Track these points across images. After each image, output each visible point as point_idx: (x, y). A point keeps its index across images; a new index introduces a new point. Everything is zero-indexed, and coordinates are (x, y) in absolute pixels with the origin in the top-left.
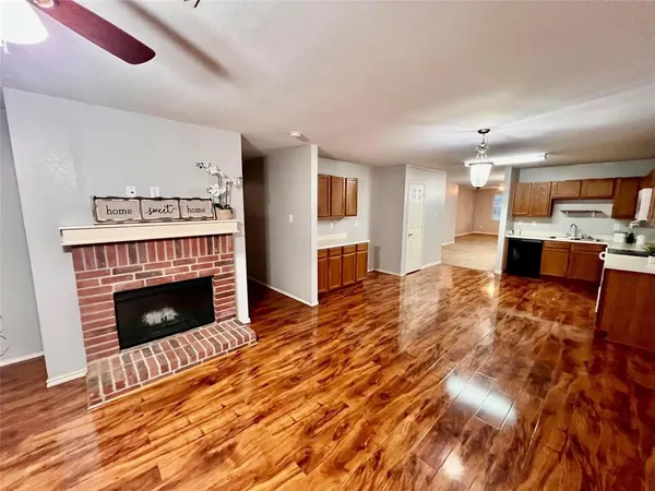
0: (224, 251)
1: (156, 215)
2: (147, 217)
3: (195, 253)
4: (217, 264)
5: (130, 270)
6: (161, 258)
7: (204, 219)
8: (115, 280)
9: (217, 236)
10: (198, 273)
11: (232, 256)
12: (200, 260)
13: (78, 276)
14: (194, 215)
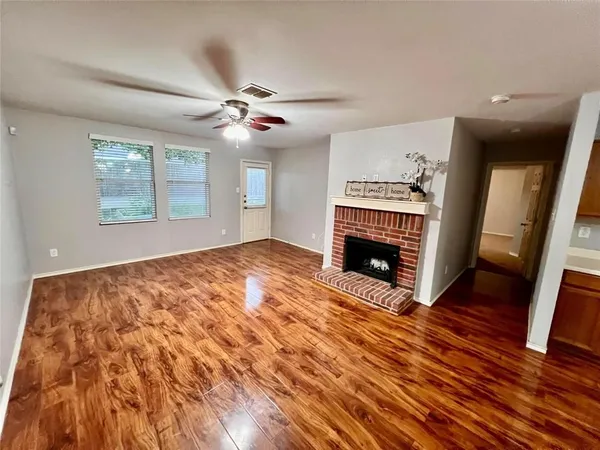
0: (412, 229)
1: (372, 193)
2: (367, 194)
3: (389, 225)
4: (403, 238)
5: (353, 224)
6: (369, 222)
7: (401, 199)
8: (347, 228)
9: (408, 215)
10: (389, 240)
11: (419, 235)
12: (393, 231)
13: (335, 221)
14: (395, 195)
